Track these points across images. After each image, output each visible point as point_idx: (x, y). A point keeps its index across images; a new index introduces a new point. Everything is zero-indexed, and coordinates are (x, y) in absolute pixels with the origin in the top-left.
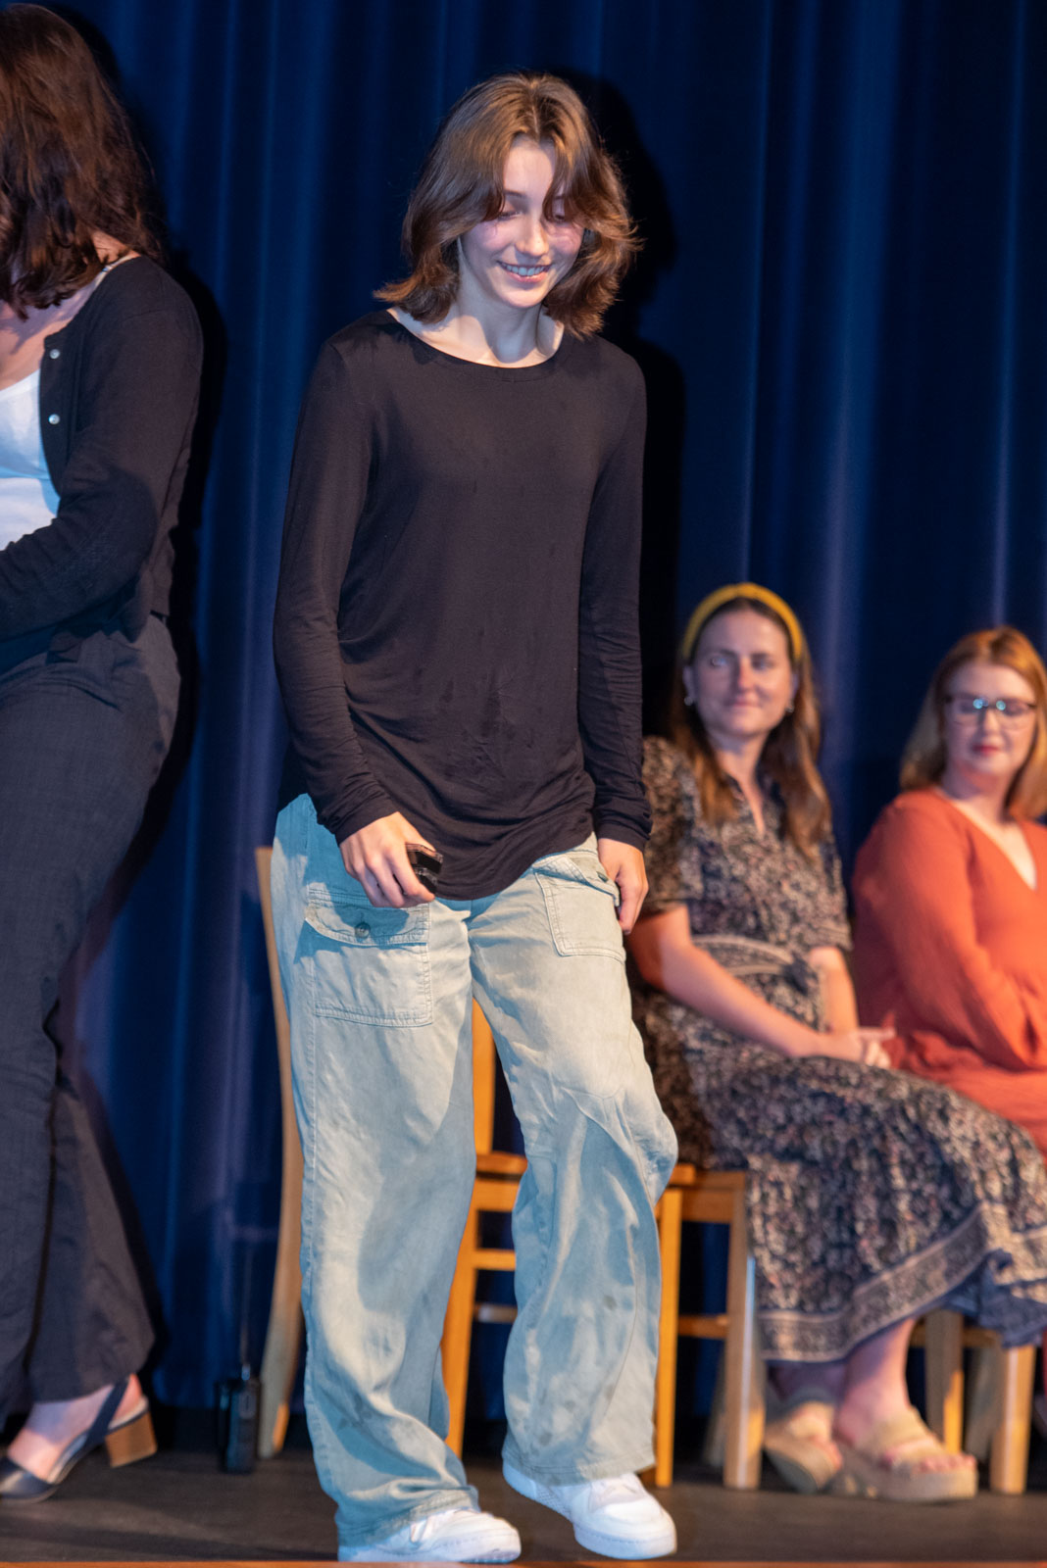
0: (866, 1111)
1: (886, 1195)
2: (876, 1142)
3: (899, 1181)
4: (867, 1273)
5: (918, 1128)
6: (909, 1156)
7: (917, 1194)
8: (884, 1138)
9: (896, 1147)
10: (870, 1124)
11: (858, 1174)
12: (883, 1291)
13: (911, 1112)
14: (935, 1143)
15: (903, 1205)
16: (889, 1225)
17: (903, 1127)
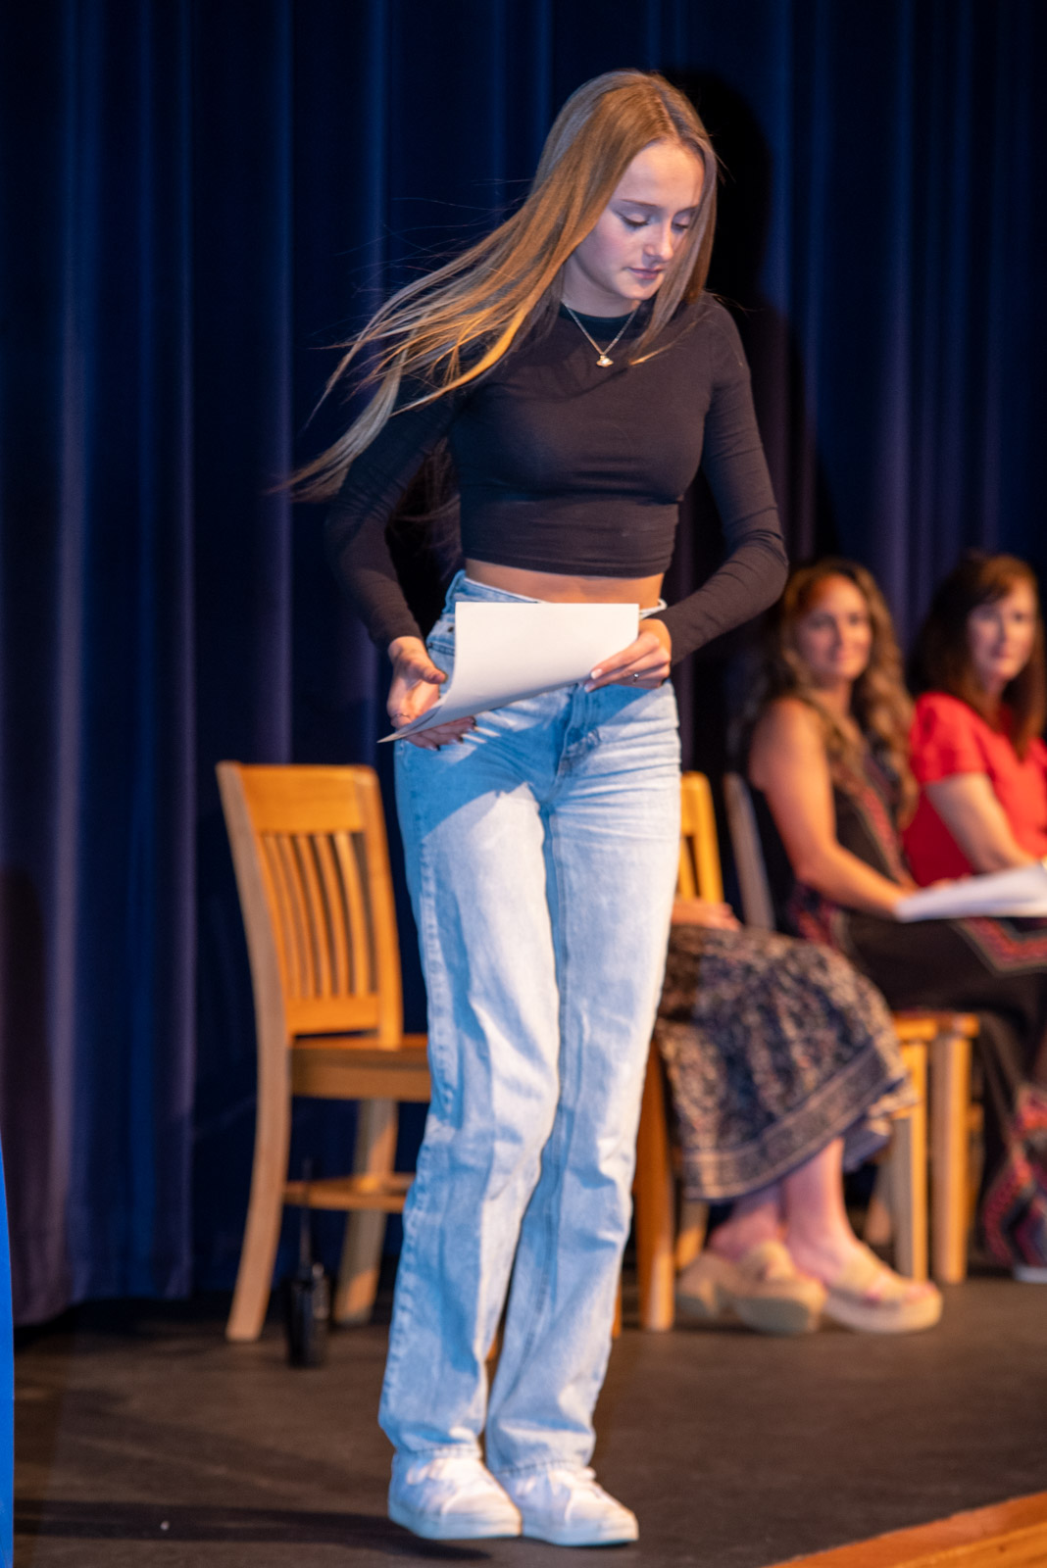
0: (749, 970)
1: (779, 1045)
2: (762, 998)
3: (790, 1030)
4: (771, 1119)
5: (802, 981)
6: (796, 1007)
7: (809, 1041)
8: (770, 995)
9: (784, 1002)
10: (754, 982)
11: (747, 1030)
12: (787, 1134)
13: (793, 968)
14: (821, 993)
15: (798, 1053)
16: (787, 1073)
17: (787, 981)
